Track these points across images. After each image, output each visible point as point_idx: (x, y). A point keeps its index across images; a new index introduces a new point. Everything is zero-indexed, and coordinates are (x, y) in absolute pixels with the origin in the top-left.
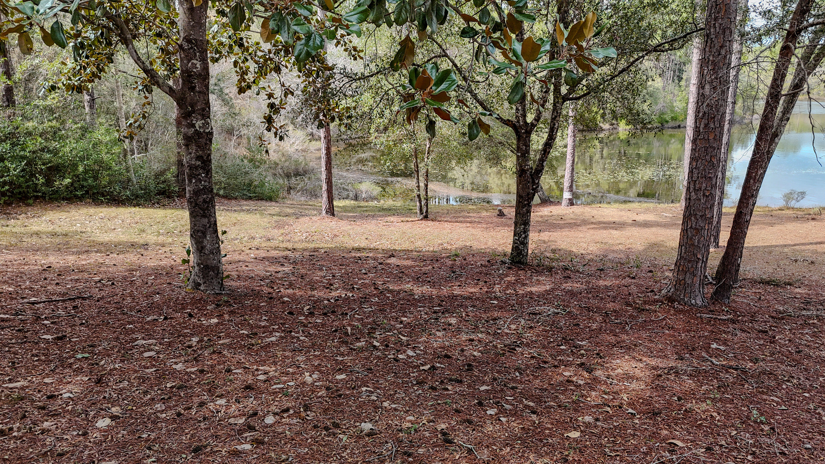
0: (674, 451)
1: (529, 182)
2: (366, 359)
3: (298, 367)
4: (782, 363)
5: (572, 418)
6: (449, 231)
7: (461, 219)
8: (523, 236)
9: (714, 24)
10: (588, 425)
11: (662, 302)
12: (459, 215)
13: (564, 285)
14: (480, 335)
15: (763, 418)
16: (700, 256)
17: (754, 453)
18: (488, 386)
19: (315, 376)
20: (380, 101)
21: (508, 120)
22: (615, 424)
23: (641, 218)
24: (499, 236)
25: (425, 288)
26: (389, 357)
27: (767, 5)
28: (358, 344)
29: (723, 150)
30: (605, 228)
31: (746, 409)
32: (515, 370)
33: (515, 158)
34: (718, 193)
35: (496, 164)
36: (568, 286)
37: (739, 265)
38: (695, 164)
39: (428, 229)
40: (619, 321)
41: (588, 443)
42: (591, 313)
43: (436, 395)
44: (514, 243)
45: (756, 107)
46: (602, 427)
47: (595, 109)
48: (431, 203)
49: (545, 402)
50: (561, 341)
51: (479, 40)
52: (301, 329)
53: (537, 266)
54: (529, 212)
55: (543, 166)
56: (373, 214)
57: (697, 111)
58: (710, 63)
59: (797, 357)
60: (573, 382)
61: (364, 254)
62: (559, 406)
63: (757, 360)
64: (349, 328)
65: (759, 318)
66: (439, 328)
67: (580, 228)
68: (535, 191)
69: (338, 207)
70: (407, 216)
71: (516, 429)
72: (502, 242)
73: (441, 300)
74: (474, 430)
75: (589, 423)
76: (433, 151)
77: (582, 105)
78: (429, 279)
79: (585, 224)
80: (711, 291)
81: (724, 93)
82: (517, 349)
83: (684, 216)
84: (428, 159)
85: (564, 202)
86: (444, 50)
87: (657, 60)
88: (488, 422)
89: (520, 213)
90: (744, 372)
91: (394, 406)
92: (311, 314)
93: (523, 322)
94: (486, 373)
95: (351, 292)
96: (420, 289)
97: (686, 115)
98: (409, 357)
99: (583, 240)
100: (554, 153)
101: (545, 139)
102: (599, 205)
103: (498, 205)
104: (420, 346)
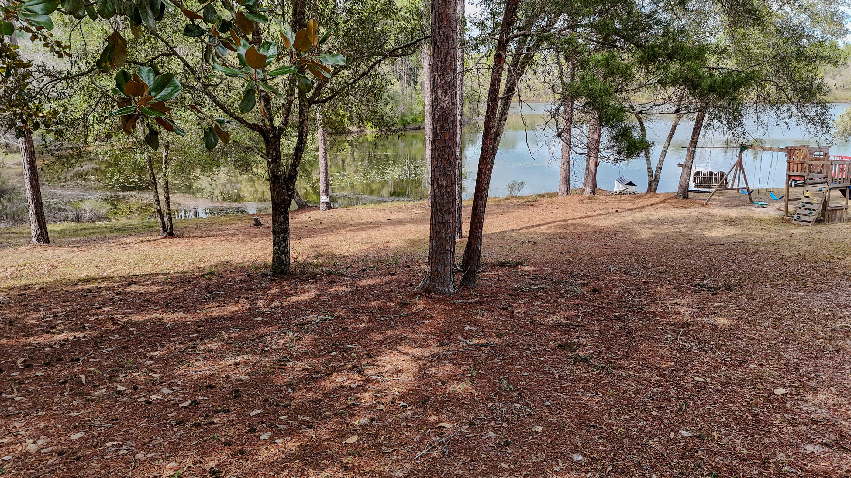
0: (443, 433)
1: (283, 189)
2: (109, 408)
3: (16, 436)
4: (521, 334)
5: (348, 424)
6: (201, 247)
7: (214, 233)
8: (284, 245)
9: (439, 32)
10: (363, 427)
11: (420, 294)
12: (210, 228)
13: (330, 290)
14: (246, 357)
15: (511, 387)
16: (448, 248)
17: (507, 420)
18: (259, 410)
19: (42, 442)
20: (96, 105)
21: (254, 124)
22: (389, 420)
23: (395, 216)
24: (258, 247)
25: (177, 314)
26: (139, 400)
27: (480, 18)
28: (96, 393)
29: (457, 150)
30: (364, 229)
31: (497, 381)
32: (287, 387)
33: (265, 164)
34: (458, 188)
35: (247, 171)
36: (334, 290)
37: (480, 252)
38: (435, 163)
39: (174, 248)
40: (384, 318)
41: (366, 445)
42: (358, 315)
43: (200, 432)
44: (275, 253)
45: (480, 109)
46: (378, 426)
47: (341, 112)
48: (176, 219)
49: (321, 413)
50: (331, 347)
51: (207, 40)
52: (15, 388)
53: (301, 275)
54: (287, 219)
55: (296, 171)
56: (102, 236)
57: (433, 113)
58: (439, 68)
59: (531, 327)
60: (346, 387)
61: (96, 285)
62: (335, 414)
63: (502, 335)
64: (83, 377)
65: (500, 297)
66: (198, 357)
67: (340, 232)
68: (291, 197)
69: (54, 231)
70: (147, 235)
71: (293, 448)
72: (261, 253)
73: (198, 324)
74: (248, 460)
75: (365, 425)
76: (171, 160)
77: (329, 108)
78: (181, 304)
79: (344, 227)
80: (460, 278)
81: (453, 96)
82: (287, 364)
83: (432, 212)
84: (166, 168)
85: (322, 206)
86: (171, 48)
87: (393, 64)
88: (262, 448)
89: (277, 222)
90: (493, 347)
91: (150, 455)
92: (28, 367)
93: (291, 334)
94: (255, 396)
95: (81, 332)
96: (171, 316)
97: (424, 117)
98: (164, 395)
99: (344, 243)
100: (306, 157)
101: (296, 143)
102: (356, 207)
103: (253, 215)
104: (177, 380)
